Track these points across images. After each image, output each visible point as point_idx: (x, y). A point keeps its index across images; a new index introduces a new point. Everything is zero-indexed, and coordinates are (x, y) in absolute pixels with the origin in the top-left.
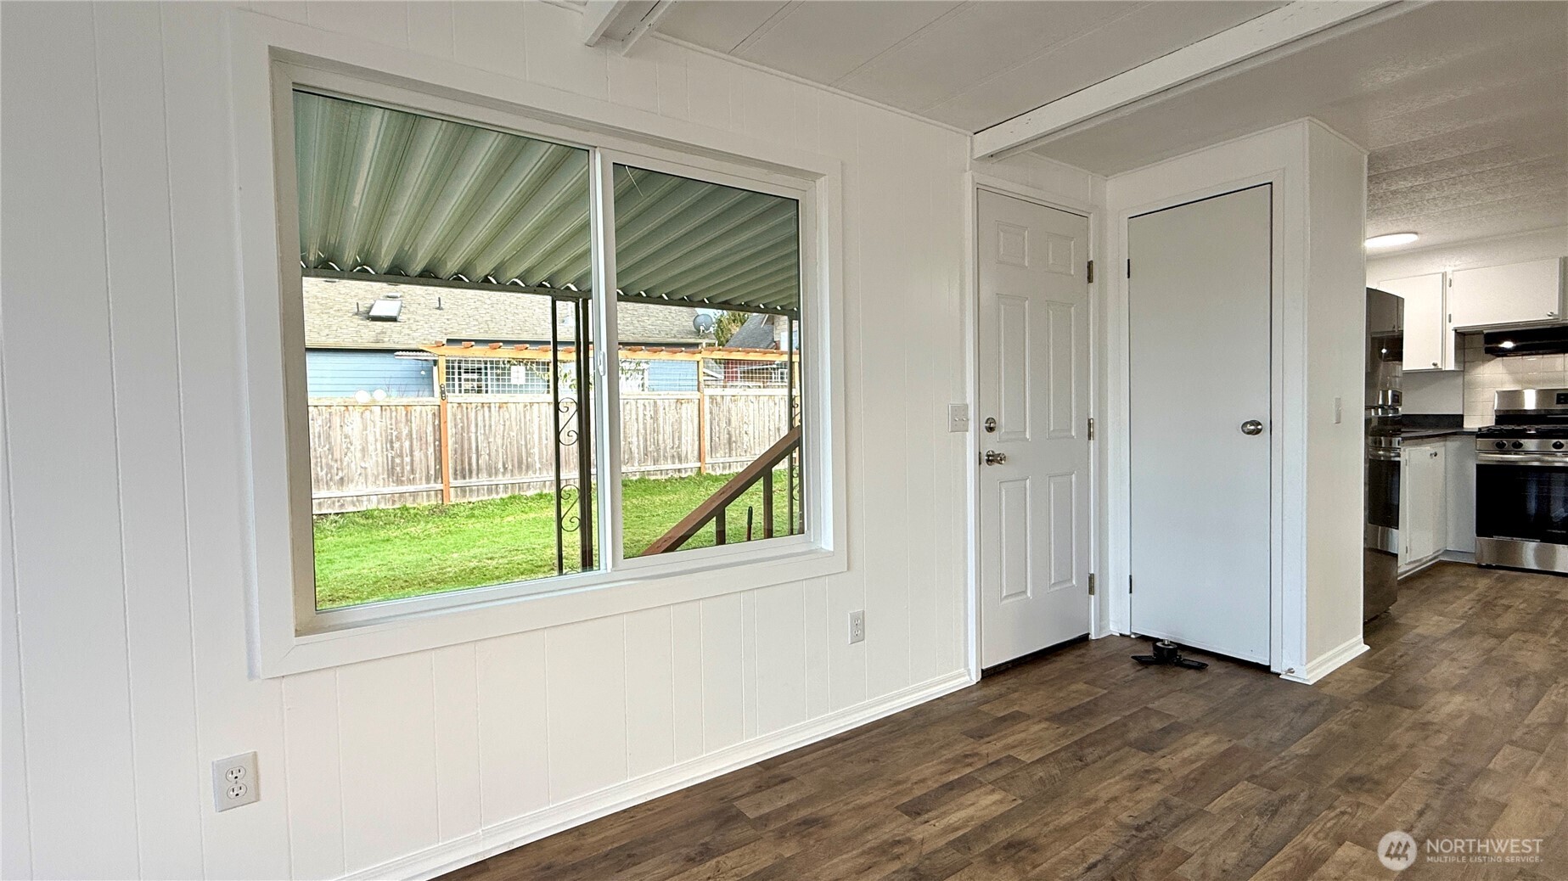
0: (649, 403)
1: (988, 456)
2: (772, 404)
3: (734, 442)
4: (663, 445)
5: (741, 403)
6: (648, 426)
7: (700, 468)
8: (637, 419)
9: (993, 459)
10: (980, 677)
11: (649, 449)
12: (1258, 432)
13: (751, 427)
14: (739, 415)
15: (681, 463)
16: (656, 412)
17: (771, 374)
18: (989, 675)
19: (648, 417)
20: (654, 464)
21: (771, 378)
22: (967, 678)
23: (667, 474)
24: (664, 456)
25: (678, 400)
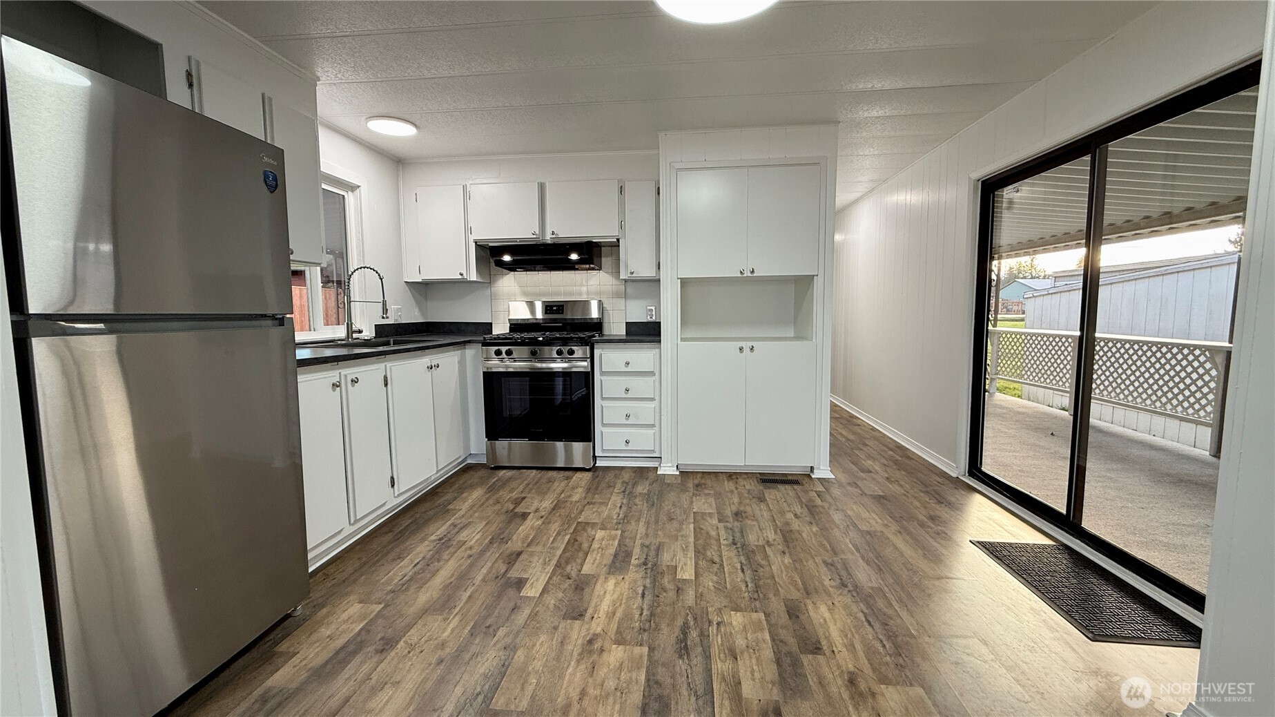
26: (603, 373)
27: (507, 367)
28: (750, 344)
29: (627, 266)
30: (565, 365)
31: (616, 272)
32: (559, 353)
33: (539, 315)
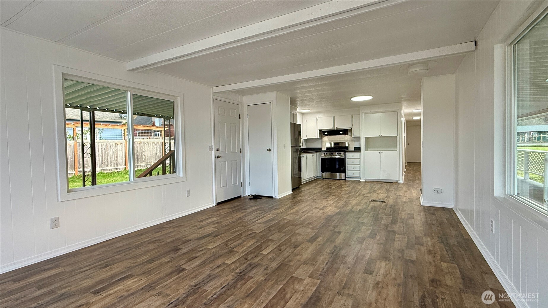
0: (104, 144)
1: (217, 156)
2: (154, 144)
3: (139, 158)
4: (110, 160)
5: (142, 145)
6: (103, 153)
7: (126, 168)
8: (98, 150)
9: (218, 157)
10: (216, 204)
11: (104, 161)
12: (270, 151)
13: (146, 153)
14: (141, 149)
15: (118, 166)
16: (107, 147)
17: (152, 134)
18: (218, 204)
19: (103, 149)
20: (106, 167)
21: (152, 136)
22: (213, 205)
23: (112, 170)
24: (110, 164)
25: (116, 143)
26: (348, 158)
27: (326, 157)
28: (382, 151)
29: (353, 134)
30: (339, 156)
31: (351, 136)
32: (338, 154)
33: (333, 146)
